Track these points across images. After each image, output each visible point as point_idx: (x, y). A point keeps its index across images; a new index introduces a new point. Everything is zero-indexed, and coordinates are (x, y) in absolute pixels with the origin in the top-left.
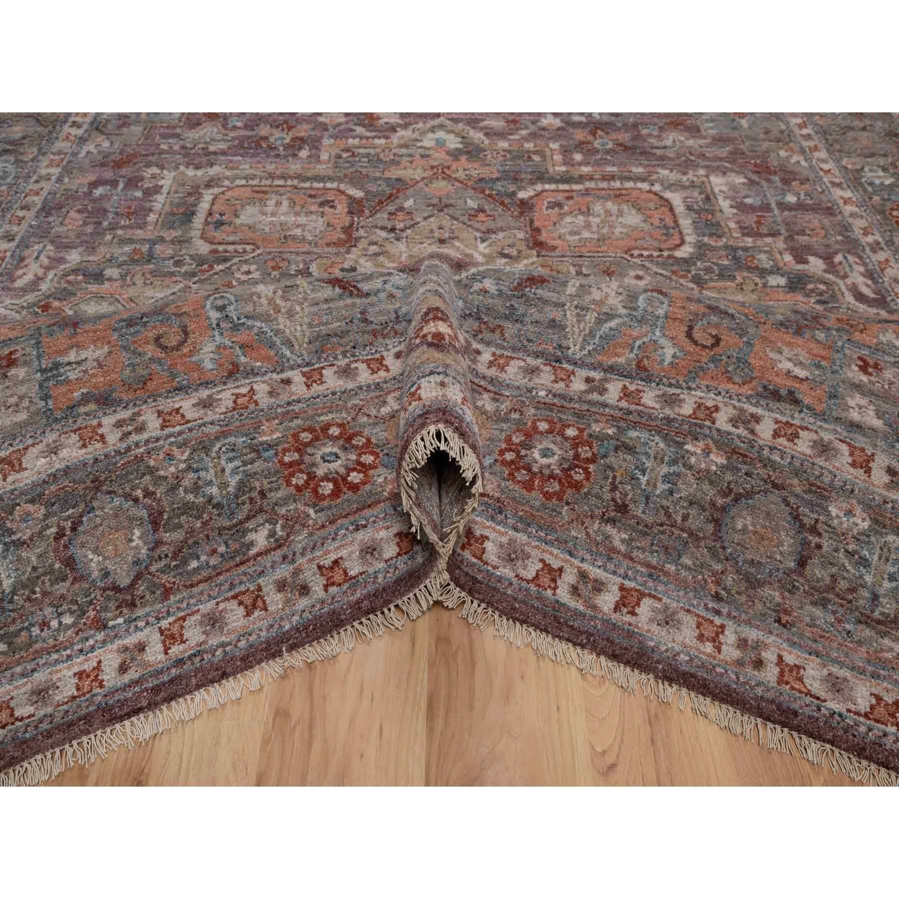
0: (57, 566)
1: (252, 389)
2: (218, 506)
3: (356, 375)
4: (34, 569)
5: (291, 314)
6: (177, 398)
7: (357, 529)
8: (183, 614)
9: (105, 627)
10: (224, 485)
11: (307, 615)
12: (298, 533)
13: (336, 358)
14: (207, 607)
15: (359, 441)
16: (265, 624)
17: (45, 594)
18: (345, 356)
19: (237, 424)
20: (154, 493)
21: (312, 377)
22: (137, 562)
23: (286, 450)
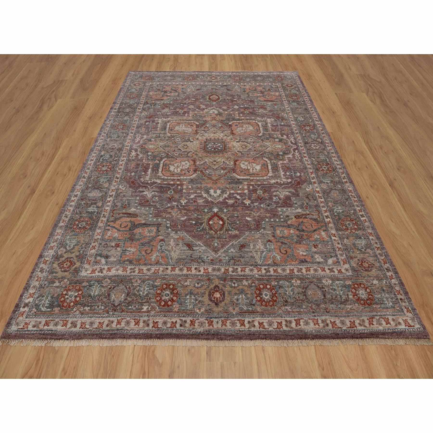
0: (106, 294)
1: (159, 269)
2: (141, 297)
3: (183, 271)
4: (102, 293)
5: (175, 251)
6: (144, 266)
7: (165, 316)
8: (123, 318)
9: (108, 313)
10: (143, 293)
11: (146, 332)
12: (153, 311)
13: (180, 265)
14: (128, 319)
15: (175, 292)
16: (137, 329)
17: (101, 299)
18: (182, 265)
19: (152, 277)
20: (130, 288)
21: (173, 269)
22: (120, 301)
23: (159, 289)
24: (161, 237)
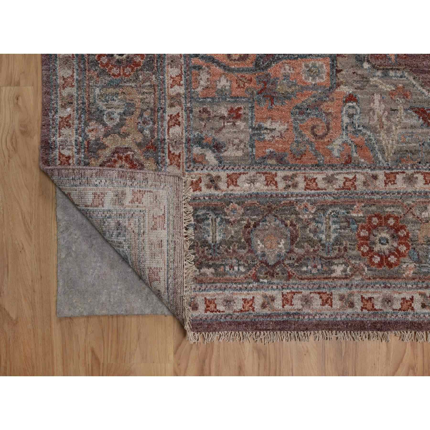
1: (355, 177)
2: (323, 245)
5: (389, 131)
6: (316, 172)
7: (385, 287)
8: (294, 291)
10: (329, 236)
12: (357, 276)
13: (407, 168)
15: (402, 233)
18: (412, 168)
19: (342, 199)
20: (295, 225)
21: (390, 178)
23: (363, 227)
24: (346, 90)
